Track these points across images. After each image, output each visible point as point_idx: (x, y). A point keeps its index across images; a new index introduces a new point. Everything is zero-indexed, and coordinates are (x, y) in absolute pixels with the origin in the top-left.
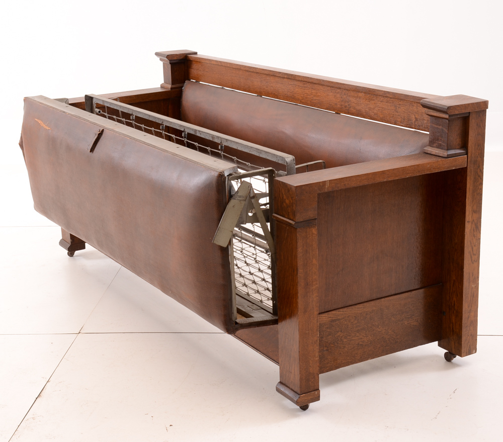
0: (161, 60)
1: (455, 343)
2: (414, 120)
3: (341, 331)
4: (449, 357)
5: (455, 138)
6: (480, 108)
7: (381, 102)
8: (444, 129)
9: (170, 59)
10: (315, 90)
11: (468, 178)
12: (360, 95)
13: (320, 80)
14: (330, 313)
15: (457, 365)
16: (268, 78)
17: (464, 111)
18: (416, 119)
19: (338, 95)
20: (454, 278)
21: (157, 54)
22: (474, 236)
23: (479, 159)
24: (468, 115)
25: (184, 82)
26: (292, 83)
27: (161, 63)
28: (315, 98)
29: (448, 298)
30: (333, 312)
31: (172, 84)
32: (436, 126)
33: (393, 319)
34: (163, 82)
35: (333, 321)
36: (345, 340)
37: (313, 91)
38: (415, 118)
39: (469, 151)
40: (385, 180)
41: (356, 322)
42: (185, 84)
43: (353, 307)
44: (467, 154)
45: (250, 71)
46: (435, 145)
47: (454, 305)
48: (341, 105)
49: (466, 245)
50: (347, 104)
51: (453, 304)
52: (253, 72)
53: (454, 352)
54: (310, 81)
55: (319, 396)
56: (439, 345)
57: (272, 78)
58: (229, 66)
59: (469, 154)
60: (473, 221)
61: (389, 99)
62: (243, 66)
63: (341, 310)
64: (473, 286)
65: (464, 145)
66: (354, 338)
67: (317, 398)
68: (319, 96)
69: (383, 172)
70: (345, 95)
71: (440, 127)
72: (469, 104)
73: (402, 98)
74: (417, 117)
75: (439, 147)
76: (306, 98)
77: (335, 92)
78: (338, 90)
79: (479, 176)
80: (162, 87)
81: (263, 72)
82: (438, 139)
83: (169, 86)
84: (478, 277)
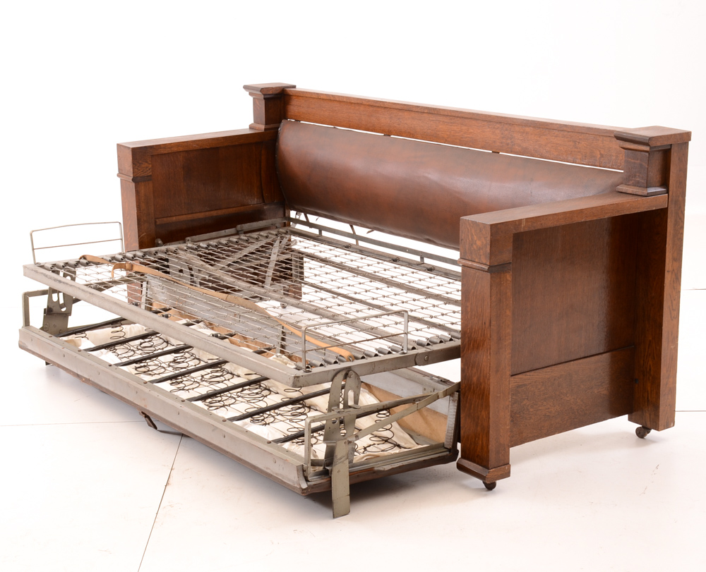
0: (250, 94)
1: (650, 415)
2: (599, 156)
3: (527, 399)
4: (641, 433)
5: (655, 174)
6: (683, 139)
7: (556, 137)
8: (644, 164)
9: (265, 93)
10: (466, 126)
11: (669, 221)
12: (527, 129)
13: (473, 114)
14: (516, 376)
15: (653, 442)
16: (400, 114)
17: (666, 143)
18: (602, 156)
19: (497, 131)
20: (650, 338)
21: (246, 87)
22: (674, 289)
23: (680, 198)
24: (669, 147)
25: (280, 122)
26: (434, 119)
27: (251, 99)
28: (466, 136)
29: (642, 362)
30: (520, 376)
31: (266, 124)
32: (632, 161)
33: (582, 386)
34: (253, 122)
35: (519, 386)
36: (531, 410)
37: (464, 128)
38: (601, 154)
39: (670, 189)
40: (583, 220)
41: (543, 388)
42: (282, 124)
43: (540, 371)
44: (668, 192)
45: (375, 106)
46: (631, 183)
47: (650, 369)
48: (502, 143)
49: (665, 299)
50: (509, 141)
51: (648, 370)
52: (378, 107)
53: (648, 426)
54: (460, 115)
55: (509, 472)
56: (630, 419)
57: (406, 113)
58: (345, 100)
59: (670, 193)
60: (673, 270)
61: (566, 133)
62: (365, 100)
63: (528, 374)
64: (672, 347)
65: (665, 183)
66: (540, 408)
67: (507, 474)
68: (471, 133)
69: (581, 211)
70: (506, 130)
71: (639, 161)
72: (671, 135)
73: (583, 131)
74: (602, 152)
75: (637, 184)
76: (454, 136)
77: (494, 128)
78: (498, 125)
79: (680, 219)
80: (251, 127)
81: (394, 106)
82: (635, 176)
83: (262, 127)
84: (677, 337)
